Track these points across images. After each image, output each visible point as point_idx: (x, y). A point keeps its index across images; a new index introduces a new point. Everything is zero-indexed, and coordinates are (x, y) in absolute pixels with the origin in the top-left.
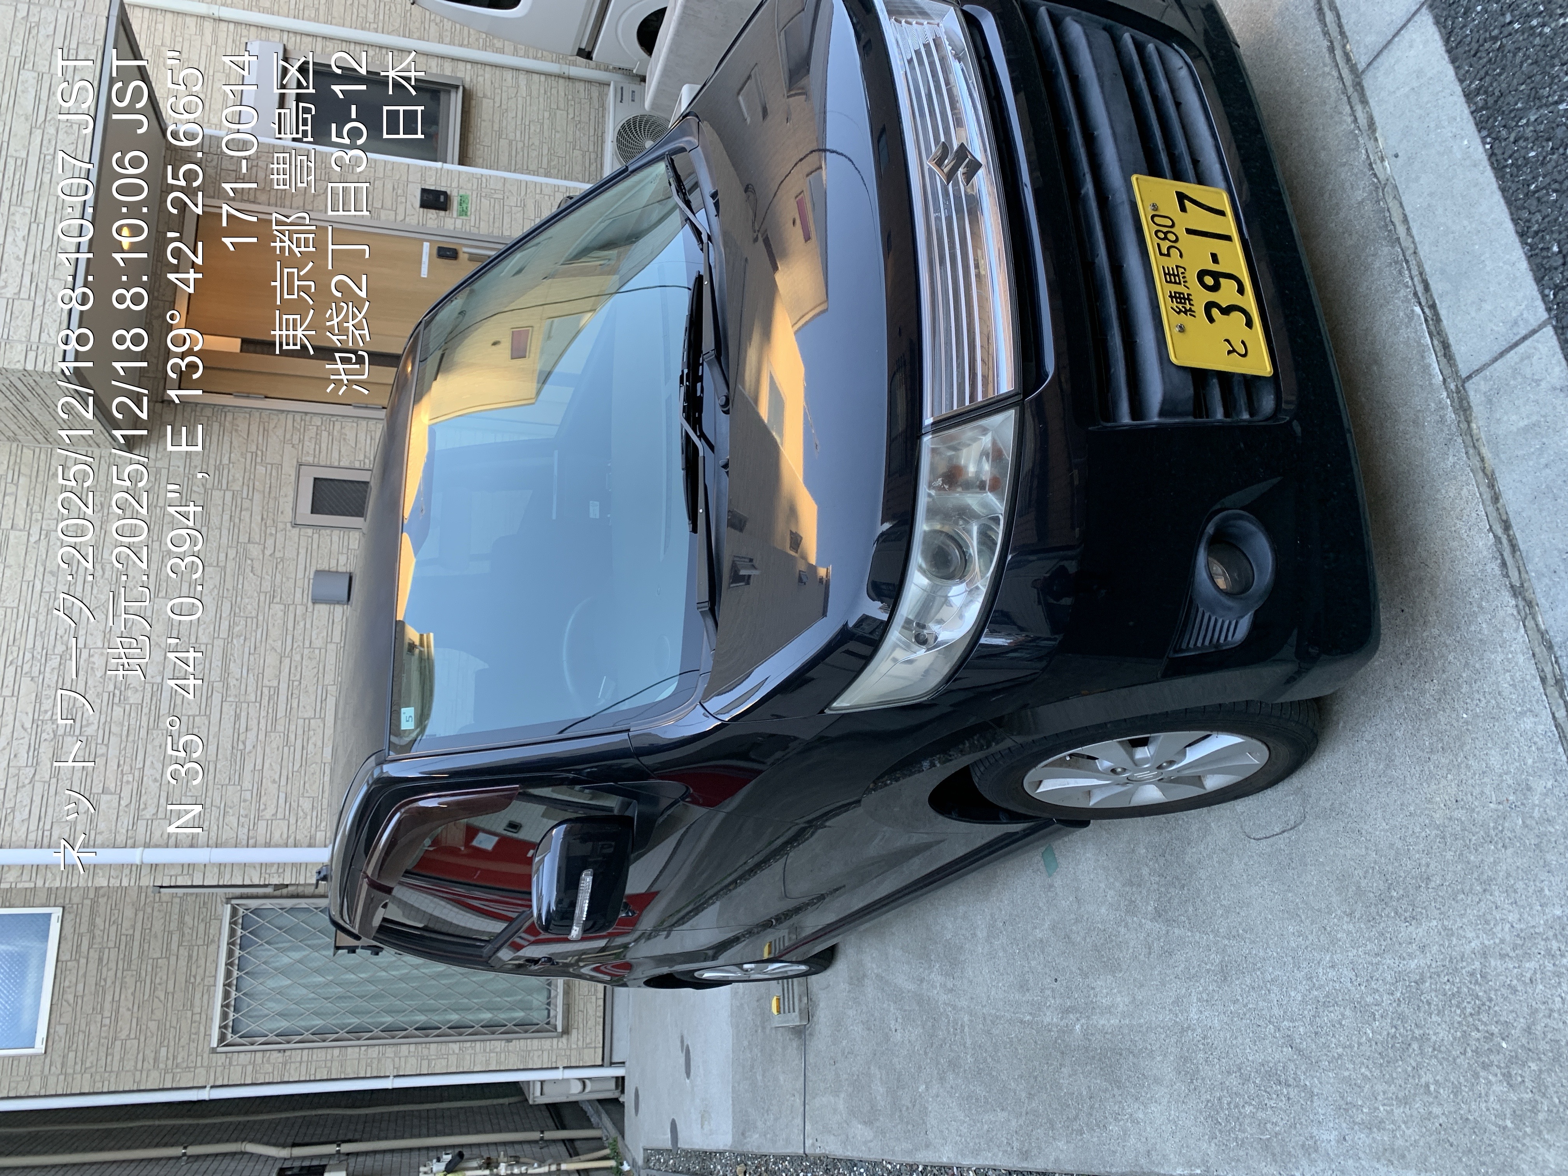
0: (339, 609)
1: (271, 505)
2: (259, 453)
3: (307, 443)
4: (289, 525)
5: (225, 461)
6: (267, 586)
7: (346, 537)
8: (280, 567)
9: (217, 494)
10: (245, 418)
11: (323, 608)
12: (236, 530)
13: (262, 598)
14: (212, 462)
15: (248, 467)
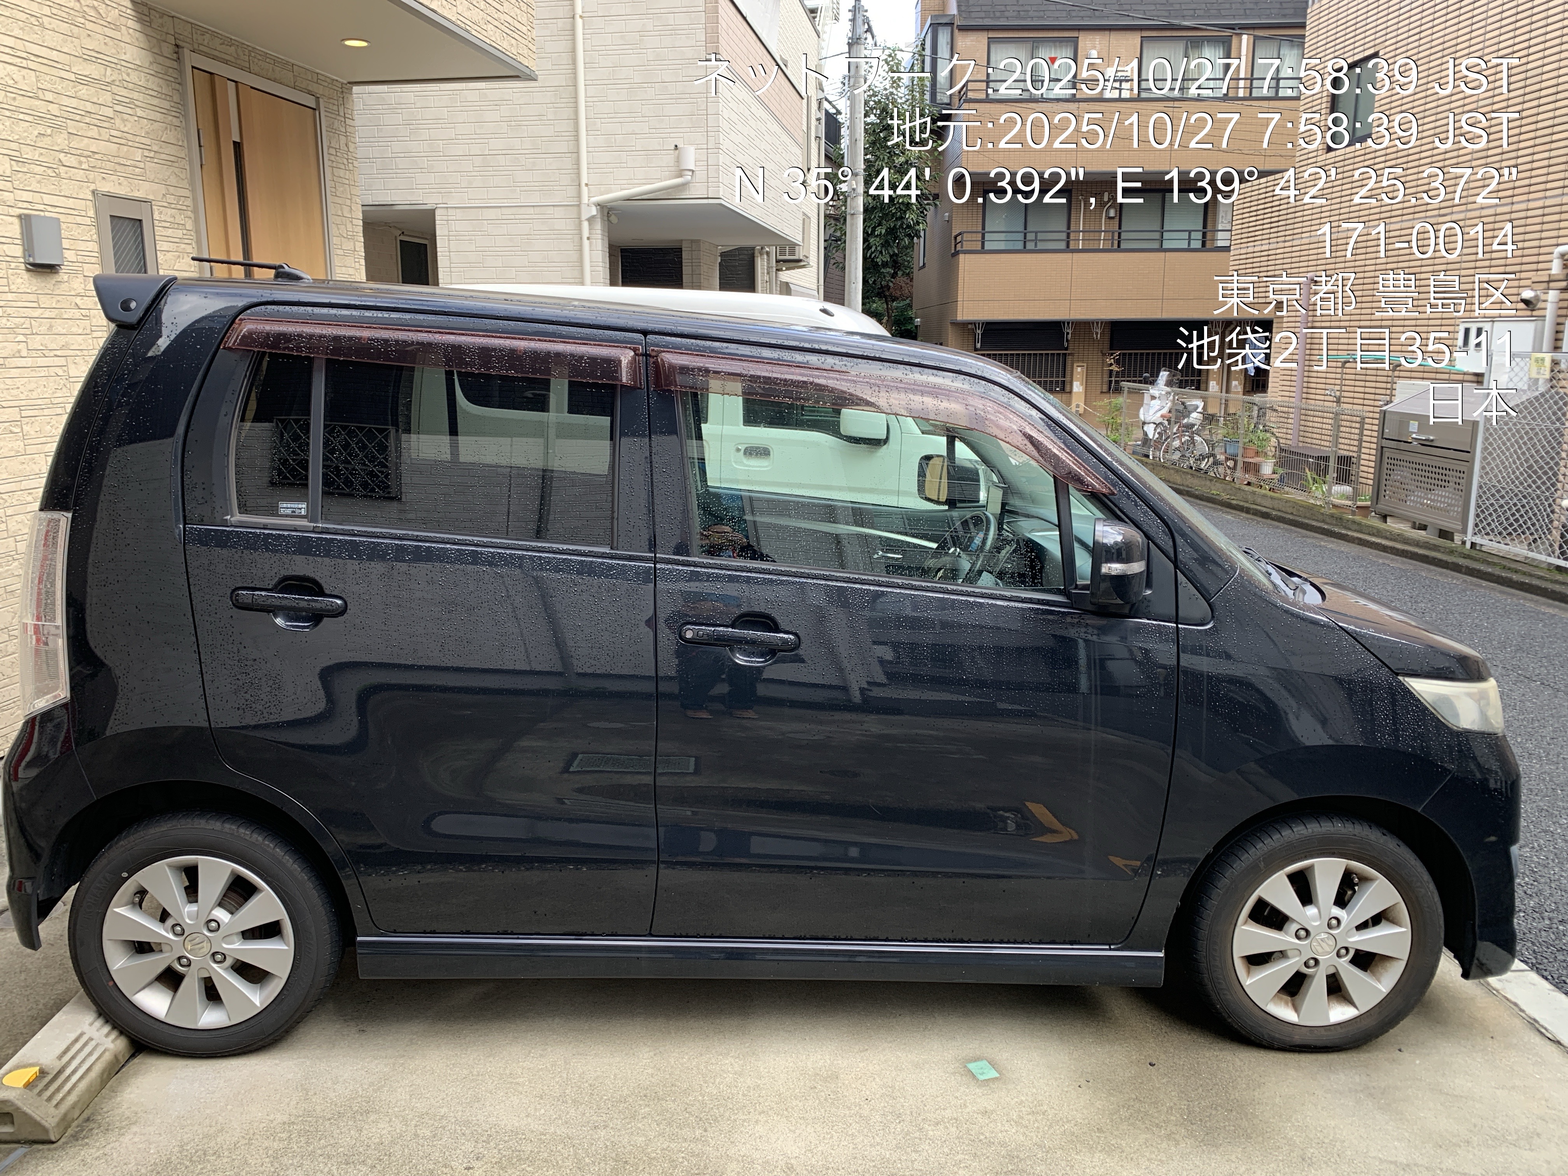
0: (18, 251)
1: (109, 165)
2: (152, 154)
3: (170, 211)
4: (93, 187)
5: (140, 113)
6: (28, 153)
7: (93, 260)
8: (50, 172)
9: (106, 98)
10: (178, 140)
11: (15, 229)
12: (78, 118)
13: (14, 146)
14: (135, 95)
15: (138, 139)
